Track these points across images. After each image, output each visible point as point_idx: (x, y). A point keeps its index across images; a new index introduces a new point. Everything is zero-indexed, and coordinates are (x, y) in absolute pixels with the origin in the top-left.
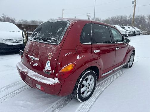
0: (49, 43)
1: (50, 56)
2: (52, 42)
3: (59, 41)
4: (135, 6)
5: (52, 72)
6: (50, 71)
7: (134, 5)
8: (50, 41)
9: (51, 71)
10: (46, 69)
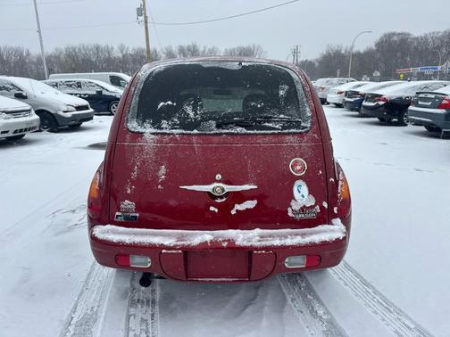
0: (276, 132)
1: (299, 168)
2: (284, 128)
3: (305, 121)
4: (146, 22)
5: (322, 208)
6: (312, 207)
7: (142, 18)
8: (277, 126)
9: (318, 207)
10: (296, 206)
